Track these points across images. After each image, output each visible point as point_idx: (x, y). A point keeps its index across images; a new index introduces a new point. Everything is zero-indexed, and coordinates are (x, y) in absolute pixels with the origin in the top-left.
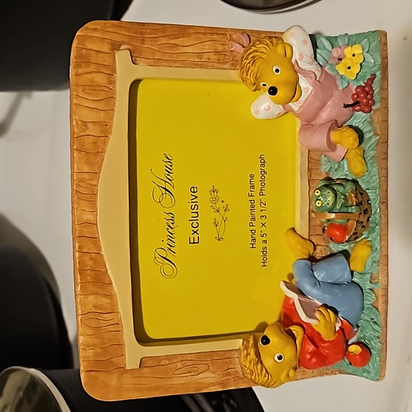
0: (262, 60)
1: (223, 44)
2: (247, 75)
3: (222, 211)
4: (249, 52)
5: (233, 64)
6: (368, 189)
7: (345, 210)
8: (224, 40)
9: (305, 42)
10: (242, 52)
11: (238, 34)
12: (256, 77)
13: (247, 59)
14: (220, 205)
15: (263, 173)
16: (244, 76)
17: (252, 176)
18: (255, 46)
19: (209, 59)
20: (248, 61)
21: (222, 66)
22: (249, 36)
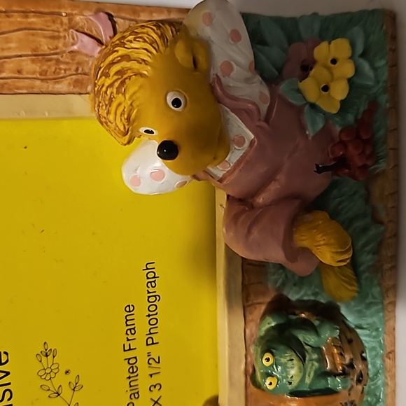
0: (141, 80)
1: (53, 38)
2: (108, 113)
3: (66, 392)
4: (111, 58)
5: (77, 81)
6: (361, 328)
7: (321, 385)
8: (54, 27)
9: (235, 36)
10: (96, 55)
11: (87, 13)
12: (128, 119)
13: (107, 75)
14: (61, 380)
15: (153, 299)
16: (103, 112)
17: (129, 309)
18: (123, 45)
19: (19, 72)
20: (108, 82)
21: (51, 86)
22: (110, 17)
